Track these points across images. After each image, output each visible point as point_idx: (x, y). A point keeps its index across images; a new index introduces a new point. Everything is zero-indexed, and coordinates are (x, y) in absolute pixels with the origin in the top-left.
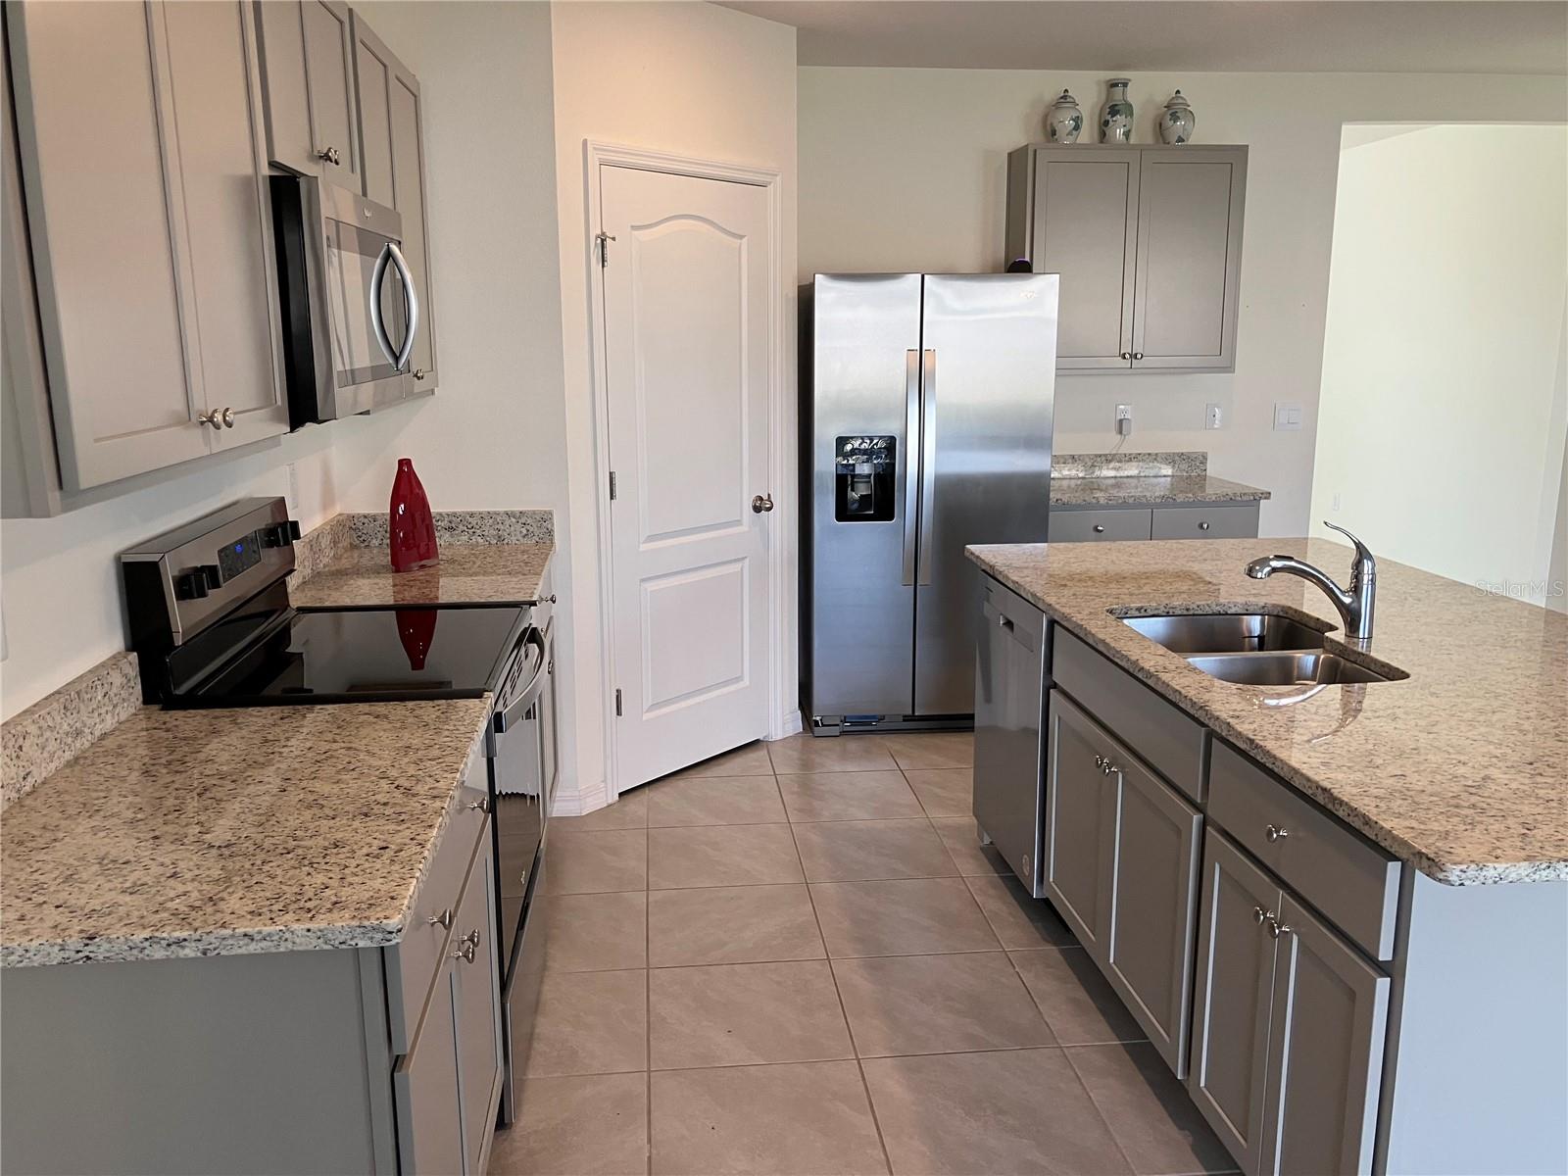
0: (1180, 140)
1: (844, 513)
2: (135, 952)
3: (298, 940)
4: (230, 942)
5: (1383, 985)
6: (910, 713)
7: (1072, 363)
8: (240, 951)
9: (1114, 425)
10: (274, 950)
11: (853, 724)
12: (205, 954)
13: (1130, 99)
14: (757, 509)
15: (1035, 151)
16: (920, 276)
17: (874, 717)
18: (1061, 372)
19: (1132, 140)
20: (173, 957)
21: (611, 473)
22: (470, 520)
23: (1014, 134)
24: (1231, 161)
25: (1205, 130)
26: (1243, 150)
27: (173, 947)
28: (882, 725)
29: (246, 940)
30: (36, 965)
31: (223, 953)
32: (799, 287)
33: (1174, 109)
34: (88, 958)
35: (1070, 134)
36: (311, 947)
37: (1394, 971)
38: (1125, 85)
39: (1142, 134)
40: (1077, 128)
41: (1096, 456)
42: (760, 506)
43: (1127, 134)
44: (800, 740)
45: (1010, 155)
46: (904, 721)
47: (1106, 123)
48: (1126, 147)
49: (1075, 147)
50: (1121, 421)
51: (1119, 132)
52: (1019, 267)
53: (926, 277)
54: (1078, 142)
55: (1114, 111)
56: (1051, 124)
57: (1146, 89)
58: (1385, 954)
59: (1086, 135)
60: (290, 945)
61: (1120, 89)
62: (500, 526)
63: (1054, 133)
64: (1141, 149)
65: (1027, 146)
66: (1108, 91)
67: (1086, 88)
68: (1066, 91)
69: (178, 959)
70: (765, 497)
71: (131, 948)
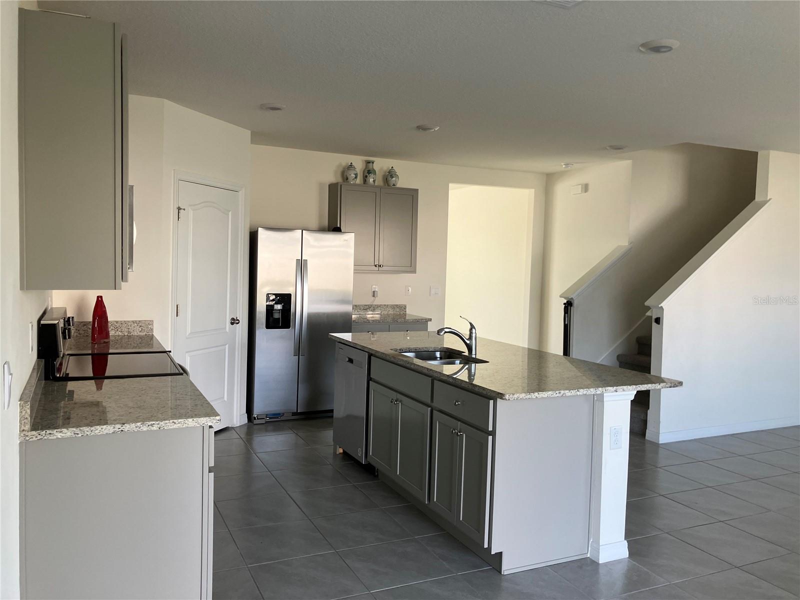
0: (394, 185)
1: (269, 326)
2: (137, 428)
3: (189, 424)
4: (168, 424)
5: (490, 438)
6: (296, 411)
7: (359, 268)
8: (171, 427)
9: (371, 294)
10: (181, 427)
11: (270, 418)
12: (160, 428)
13: (374, 168)
14: (232, 324)
15: (341, 185)
16: (301, 231)
17: (279, 414)
18: (356, 272)
19: (376, 184)
20: (149, 430)
21: (177, 306)
22: (116, 324)
23: (331, 177)
24: (412, 195)
25: (403, 182)
26: (417, 190)
27: (150, 426)
28: (283, 418)
29: (173, 424)
30: (104, 433)
31: (166, 428)
32: (250, 232)
33: (390, 174)
34: (122, 431)
35: (353, 180)
36: (193, 426)
37: (493, 433)
38: (373, 163)
39: (379, 182)
40: (356, 177)
41: (365, 305)
42: (234, 321)
43: (374, 181)
44: (246, 427)
45: (329, 186)
46: (292, 415)
47: (366, 176)
48: (374, 186)
49: (355, 185)
50: (374, 292)
51: (371, 180)
52: (335, 228)
53: (303, 231)
54: (357, 183)
55: (369, 172)
56: (346, 175)
57: (381, 164)
58: (490, 429)
59: (359, 181)
60: (187, 425)
61: (371, 164)
62: (129, 327)
63: (347, 179)
64: (380, 188)
65: (338, 183)
66: (366, 166)
67: (358, 162)
68: (351, 163)
69: (151, 430)
70: (235, 318)
71: (136, 427)
